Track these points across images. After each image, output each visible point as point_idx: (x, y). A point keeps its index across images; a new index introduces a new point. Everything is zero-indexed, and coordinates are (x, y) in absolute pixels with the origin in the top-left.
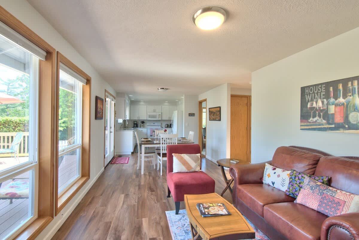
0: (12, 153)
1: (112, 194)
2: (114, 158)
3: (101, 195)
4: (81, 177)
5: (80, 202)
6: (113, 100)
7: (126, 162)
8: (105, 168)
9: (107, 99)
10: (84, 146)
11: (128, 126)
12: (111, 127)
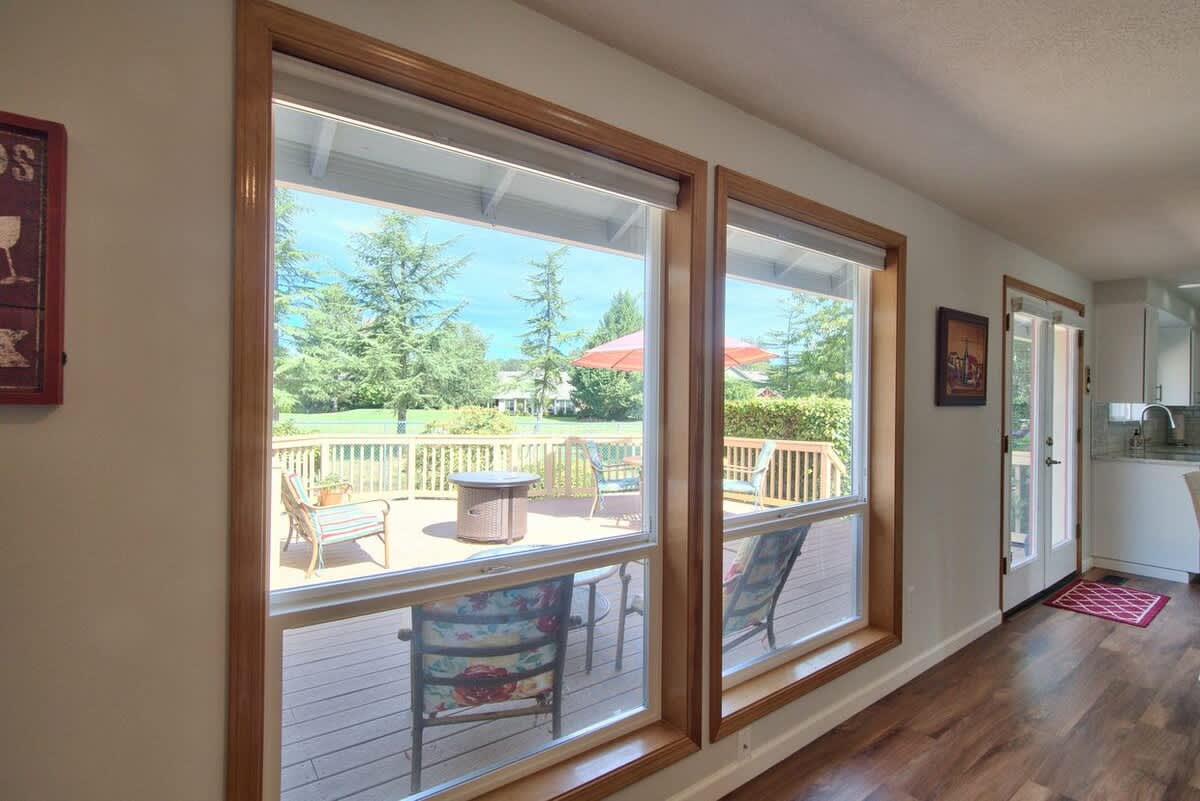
0: (750, 493)
1: (989, 755)
2: (1073, 579)
3: (936, 735)
4: (865, 629)
5: (841, 726)
6: (1059, 319)
7: (1139, 619)
8: (1007, 616)
9: (1020, 318)
10: (877, 507)
11: (1186, 435)
12: (1050, 439)
